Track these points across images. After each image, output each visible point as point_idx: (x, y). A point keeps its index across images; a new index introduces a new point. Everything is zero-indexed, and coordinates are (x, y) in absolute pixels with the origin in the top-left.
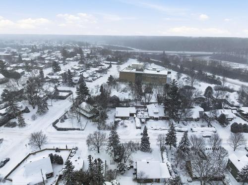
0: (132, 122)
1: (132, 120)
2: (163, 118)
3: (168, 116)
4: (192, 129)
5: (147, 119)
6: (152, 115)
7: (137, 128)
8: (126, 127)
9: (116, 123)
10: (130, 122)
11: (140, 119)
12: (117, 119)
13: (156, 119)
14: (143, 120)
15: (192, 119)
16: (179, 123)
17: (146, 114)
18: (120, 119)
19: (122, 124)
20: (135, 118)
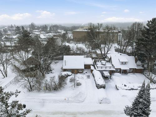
0: (88, 77)
1: (87, 74)
2: (134, 71)
3: (141, 68)
5: (112, 72)
6: (118, 66)
7: (99, 87)
8: (78, 84)
9: (62, 79)
10: (85, 76)
11: (101, 72)
12: (64, 73)
13: (125, 72)
14: (107, 74)
17: (108, 65)
18: (70, 73)
19: (72, 81)
20: (92, 71)
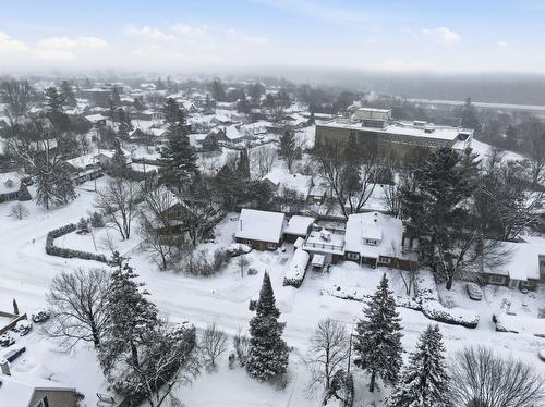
1: (284, 255)
4: (495, 320)
10: (275, 259)
11: (311, 255)
13: (369, 263)
14: (319, 260)
15: (504, 281)
16: (449, 288)
17: (336, 240)
18: (247, 248)
20: (295, 249)
